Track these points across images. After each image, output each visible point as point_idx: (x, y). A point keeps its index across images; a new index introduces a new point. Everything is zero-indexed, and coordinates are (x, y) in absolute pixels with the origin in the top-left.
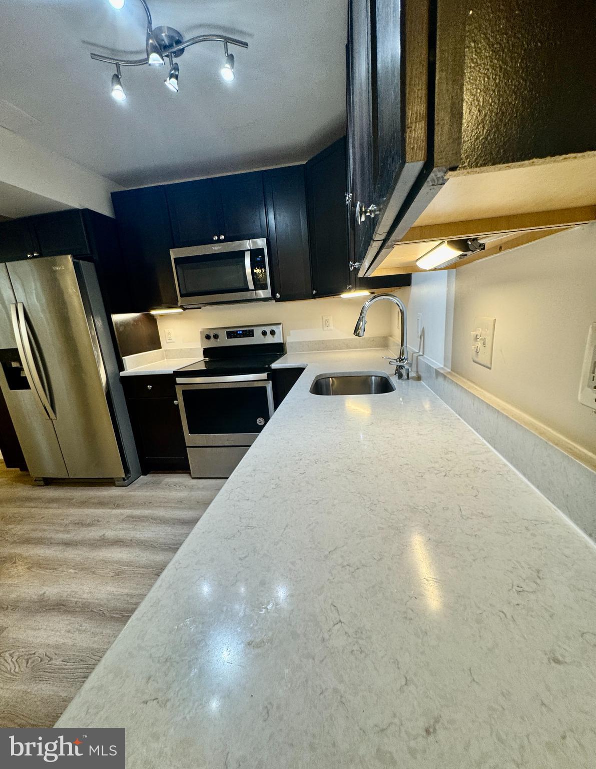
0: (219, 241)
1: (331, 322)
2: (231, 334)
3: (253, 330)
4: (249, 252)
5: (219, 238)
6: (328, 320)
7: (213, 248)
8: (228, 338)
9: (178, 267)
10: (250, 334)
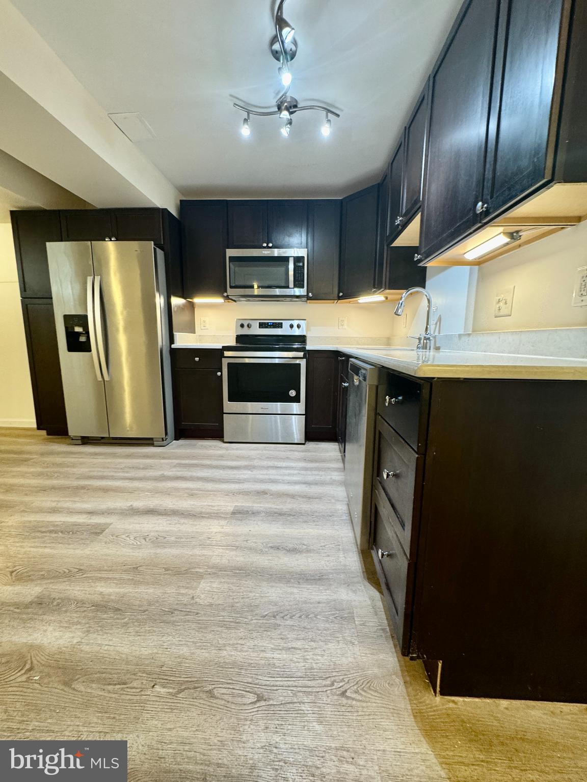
0: (268, 247)
1: (345, 323)
2: (262, 325)
3: (282, 323)
4: (293, 258)
5: (268, 245)
6: (343, 320)
7: (263, 252)
8: (259, 328)
9: (231, 264)
10: (279, 326)
